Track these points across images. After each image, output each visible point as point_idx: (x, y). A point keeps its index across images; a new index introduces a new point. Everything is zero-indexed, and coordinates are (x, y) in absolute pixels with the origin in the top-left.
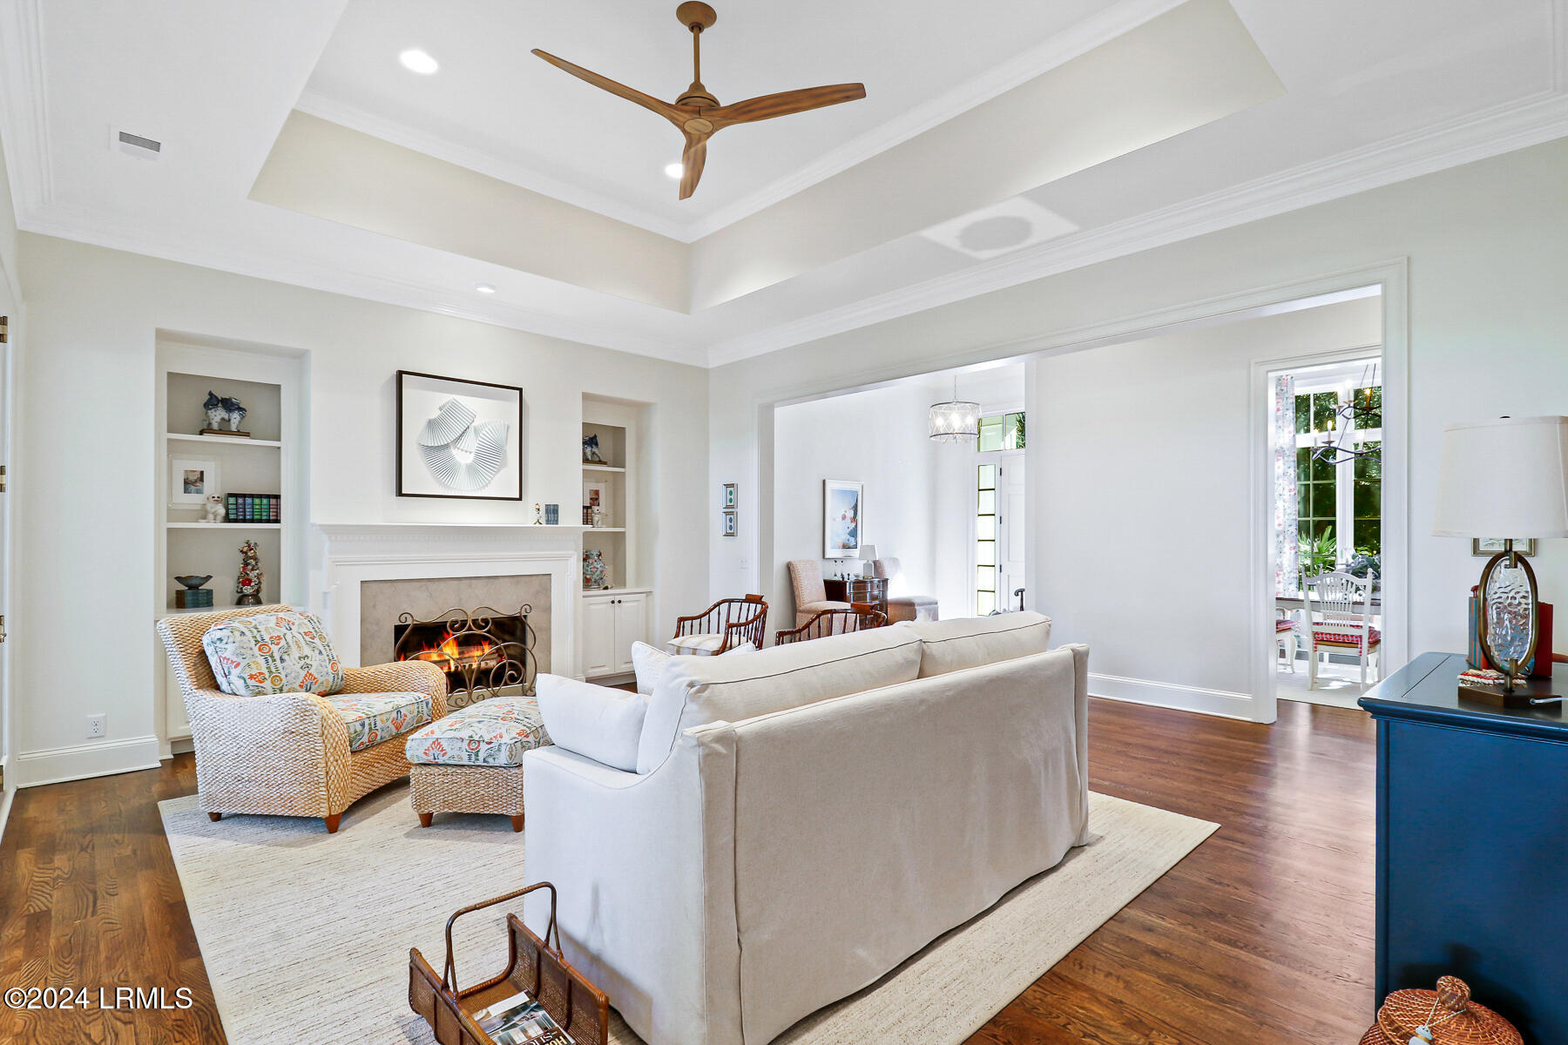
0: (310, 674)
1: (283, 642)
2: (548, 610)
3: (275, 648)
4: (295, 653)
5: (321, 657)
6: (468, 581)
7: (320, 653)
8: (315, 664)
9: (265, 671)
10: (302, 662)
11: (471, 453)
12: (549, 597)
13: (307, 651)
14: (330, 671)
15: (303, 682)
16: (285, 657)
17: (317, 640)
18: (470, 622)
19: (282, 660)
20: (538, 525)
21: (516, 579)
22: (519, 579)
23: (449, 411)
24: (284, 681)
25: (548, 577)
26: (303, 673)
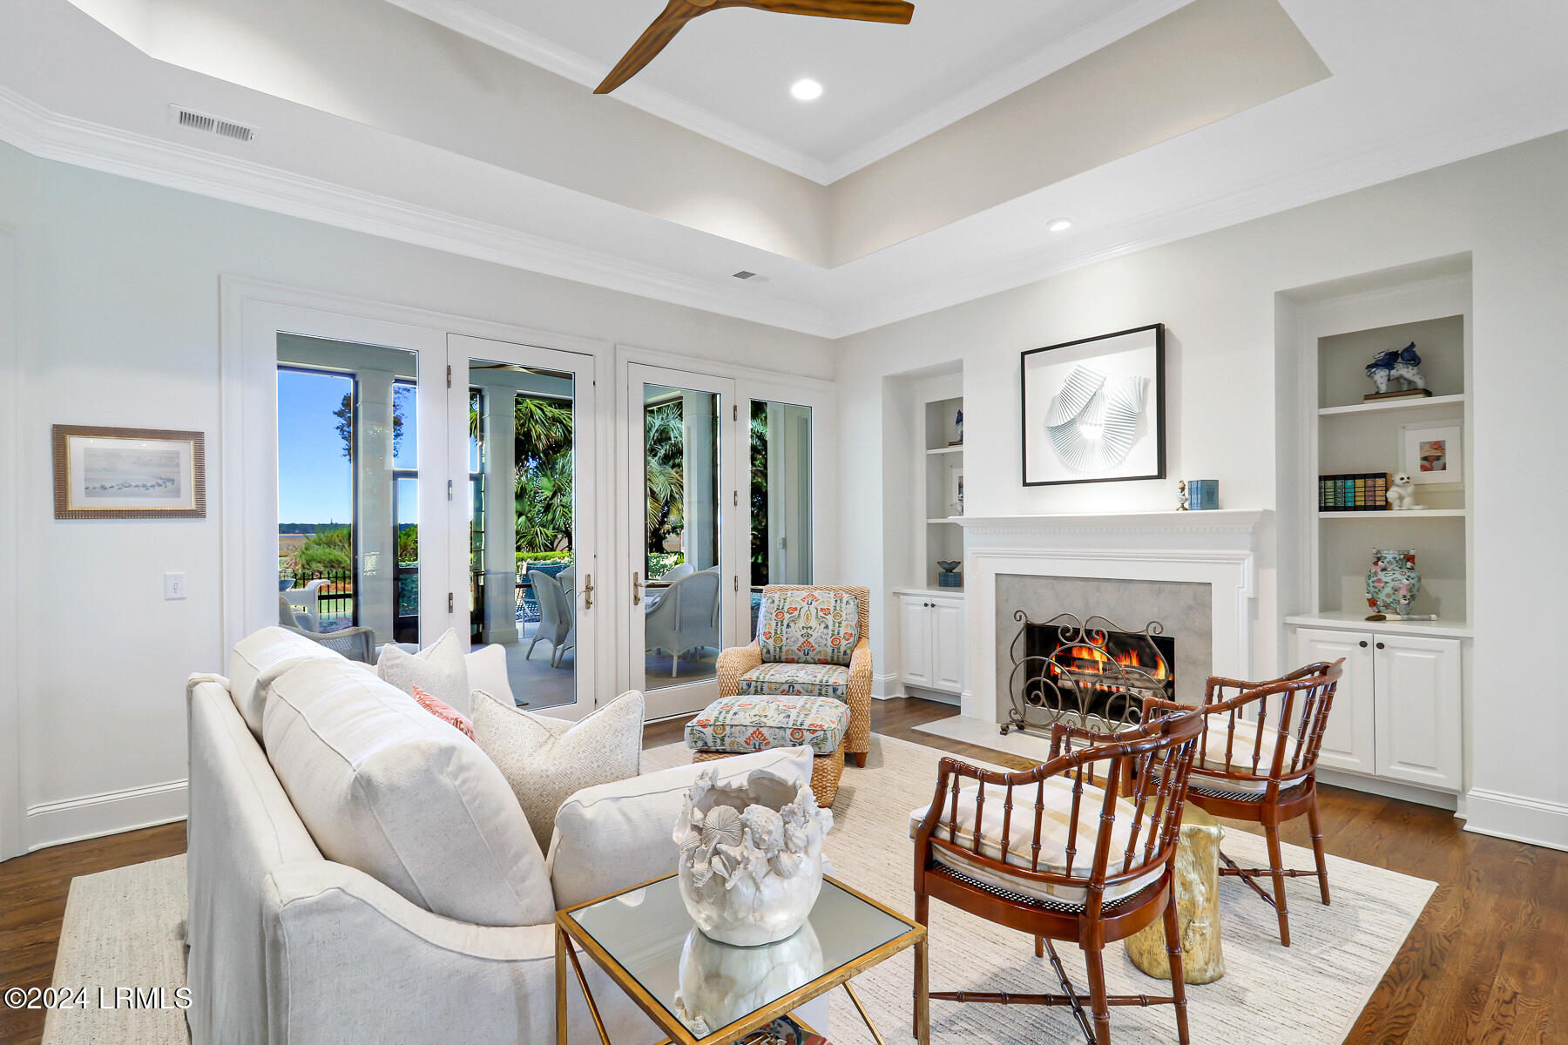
0: (808, 642)
1: (796, 613)
2: (1206, 636)
3: (787, 616)
4: (801, 623)
5: (825, 631)
6: (1096, 583)
7: (827, 627)
8: (815, 635)
9: (773, 632)
10: (804, 631)
11: (1100, 425)
12: (1209, 617)
13: (813, 623)
14: (829, 643)
15: (801, 647)
16: (792, 624)
17: (830, 618)
18: (1082, 633)
19: (788, 626)
20: (1181, 511)
21: (1156, 587)
22: (1163, 586)
23: (1074, 382)
24: (784, 642)
25: (1207, 588)
26: (802, 640)
